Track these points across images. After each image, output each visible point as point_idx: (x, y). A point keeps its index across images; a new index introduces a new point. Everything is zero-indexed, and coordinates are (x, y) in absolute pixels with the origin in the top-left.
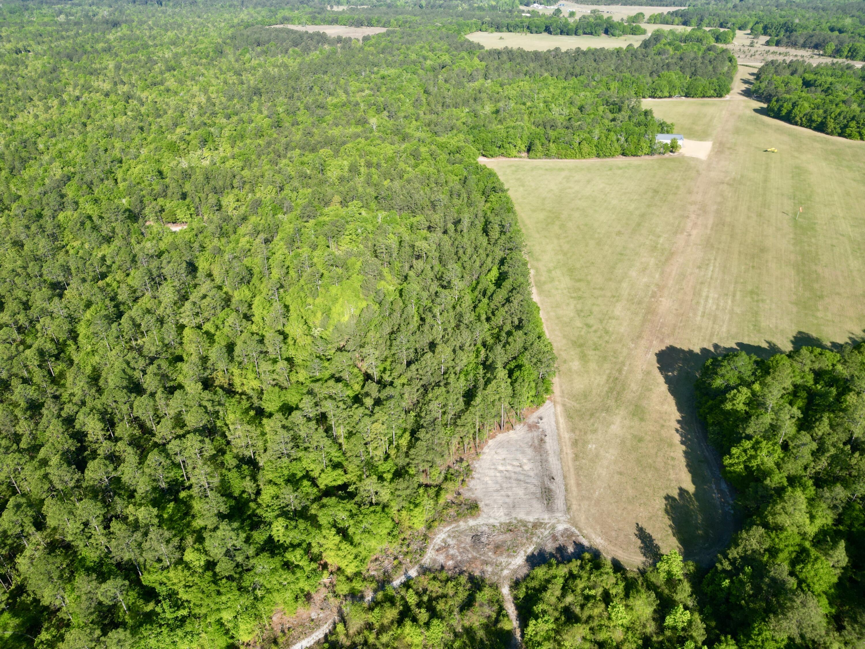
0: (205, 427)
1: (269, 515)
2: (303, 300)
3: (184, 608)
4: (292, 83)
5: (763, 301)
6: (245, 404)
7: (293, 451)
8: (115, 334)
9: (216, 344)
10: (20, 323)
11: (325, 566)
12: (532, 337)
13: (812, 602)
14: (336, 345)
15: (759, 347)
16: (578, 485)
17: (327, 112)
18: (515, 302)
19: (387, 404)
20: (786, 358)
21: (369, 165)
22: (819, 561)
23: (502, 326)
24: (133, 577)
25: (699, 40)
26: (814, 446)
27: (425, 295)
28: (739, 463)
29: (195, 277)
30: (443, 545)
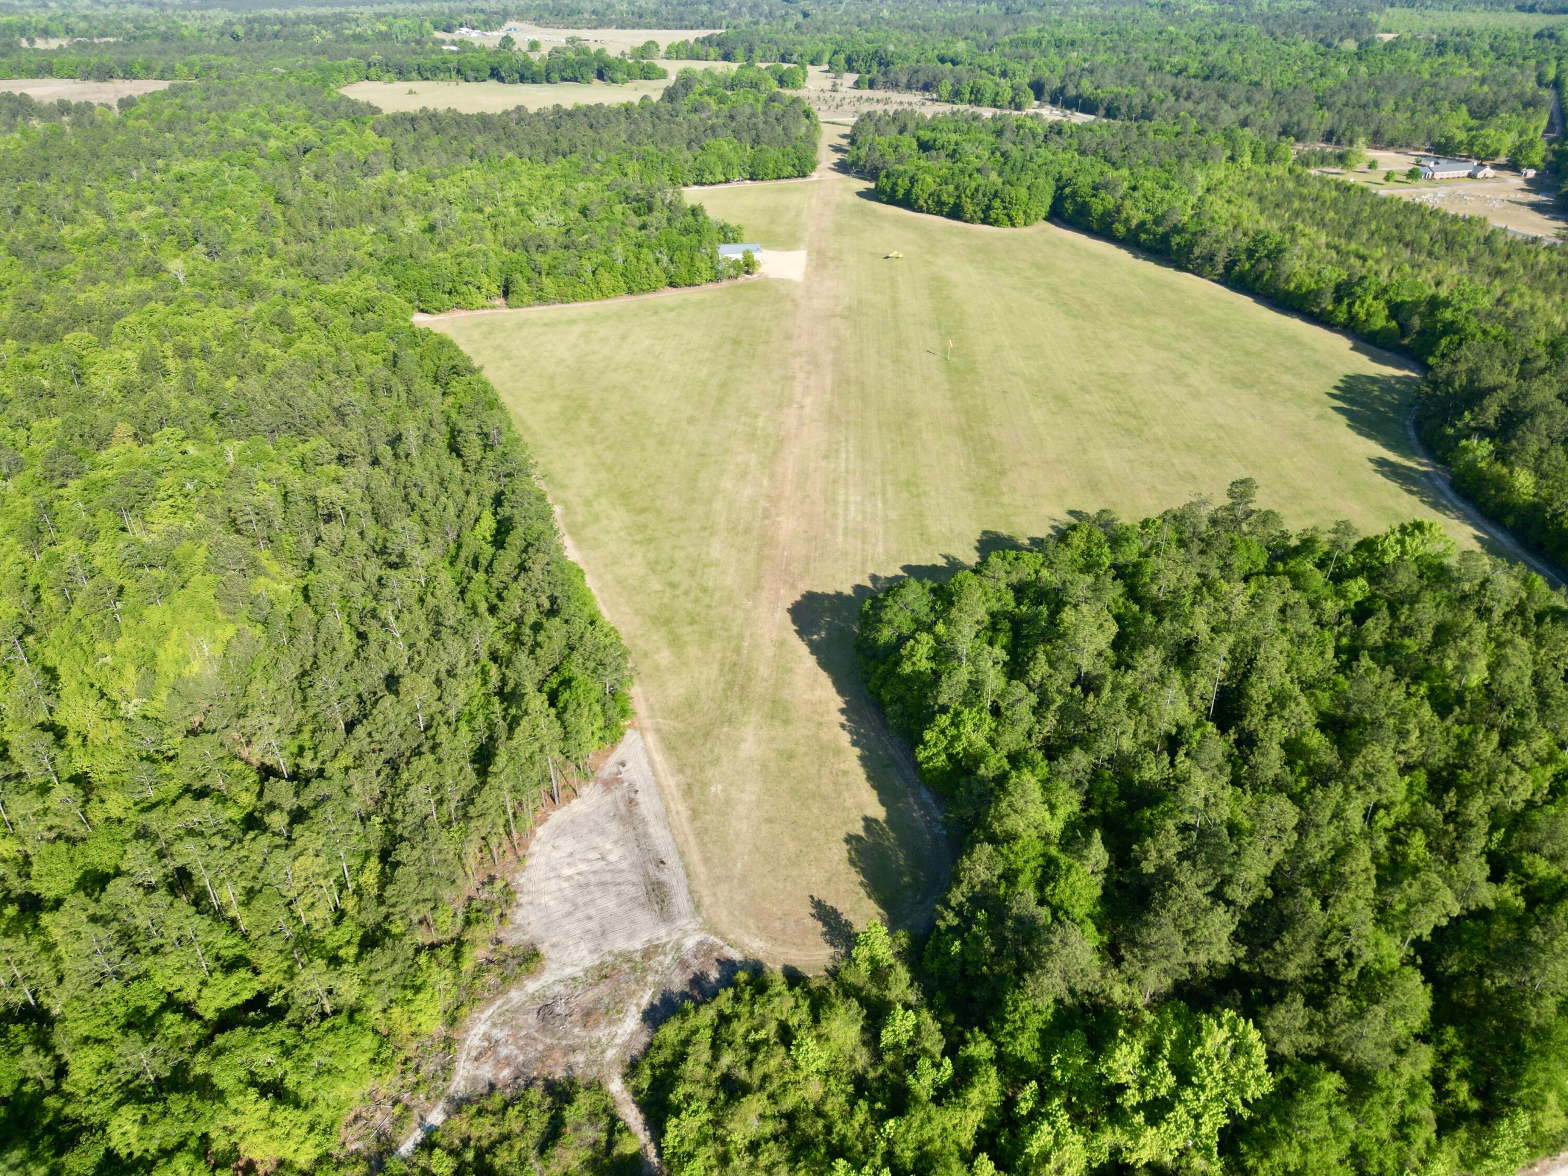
1: (96, 1110)
2: (87, 648)
5: (925, 493)
7: (126, 963)
11: (249, 1169)
12: (579, 624)
13: (1074, 935)
14: (182, 725)
15: (934, 567)
16: (706, 860)
17: (64, 257)
18: (537, 568)
19: (319, 814)
20: (971, 574)
21: (184, 353)
22: (1073, 871)
23: (522, 617)
25: (754, 85)
26: (1033, 699)
27: (357, 587)
28: (938, 754)
30: (486, 1044)
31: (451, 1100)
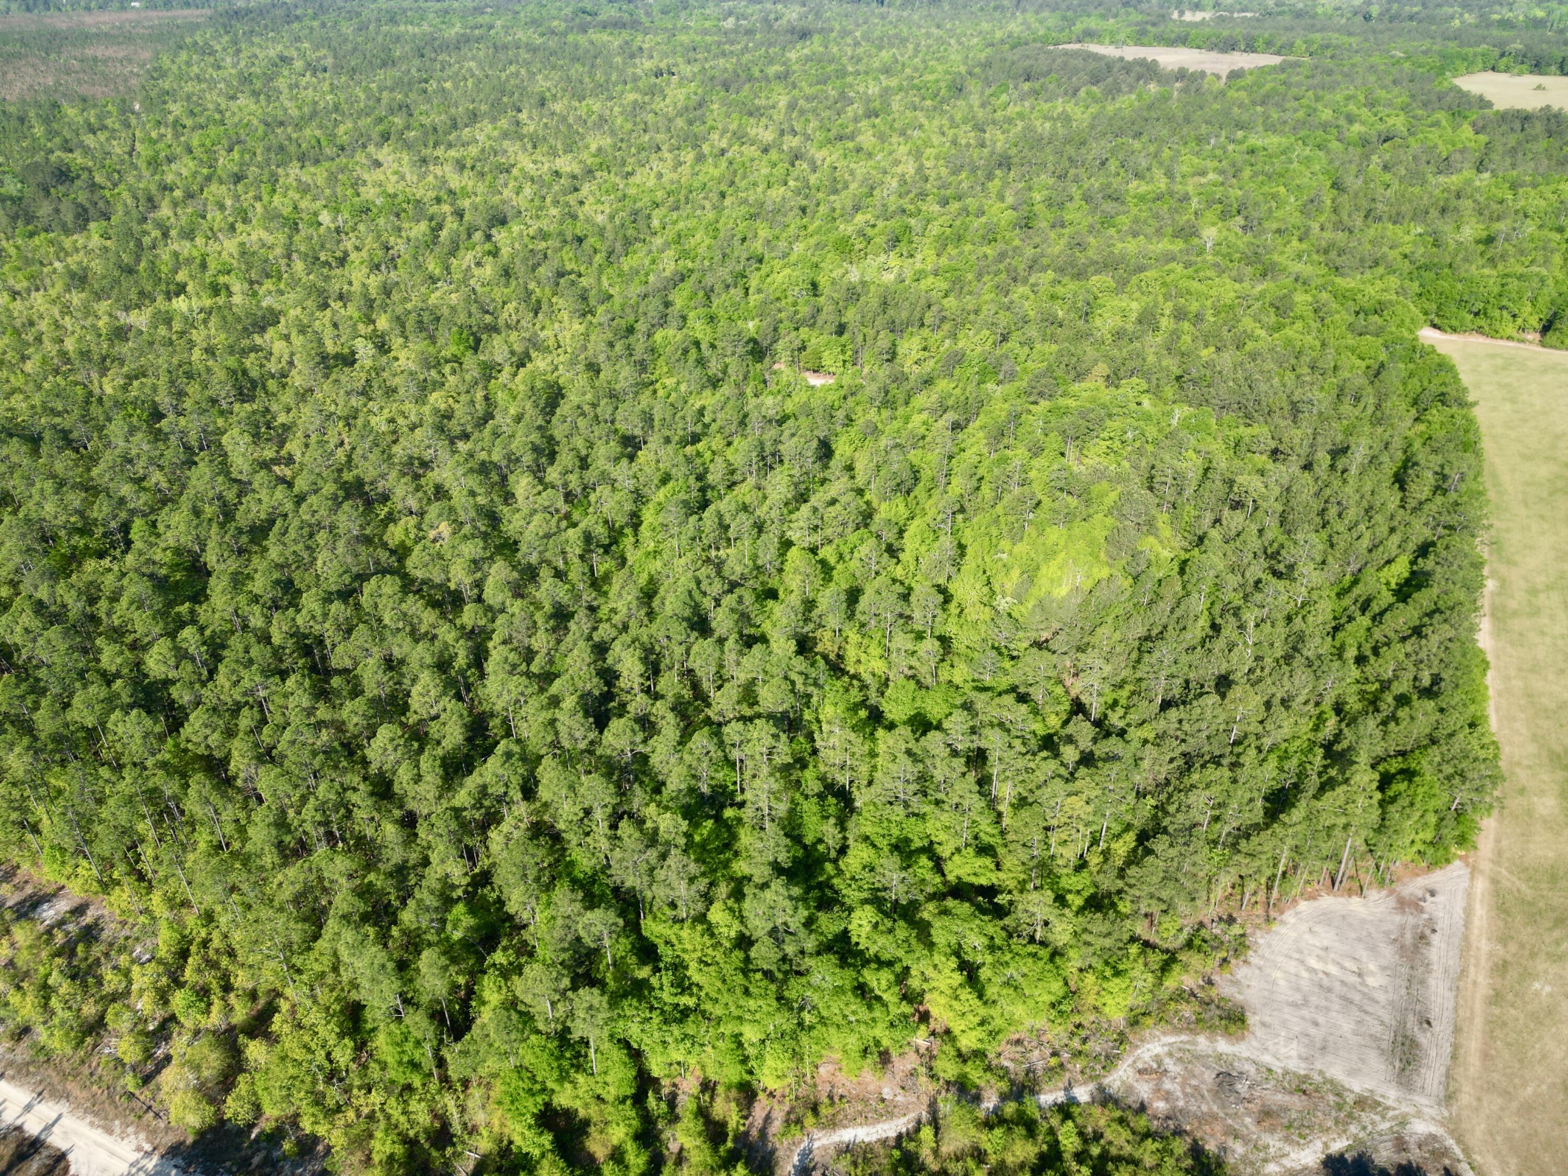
0: (785, 715)
1: (852, 895)
2: (994, 541)
3: (691, 995)
4: (1070, 150)
6: (855, 695)
7: (915, 799)
8: (691, 533)
9: (832, 584)
10: (571, 486)
11: (925, 1017)
14: (1033, 635)
17: (1122, 208)
19: (1105, 768)
21: (1180, 315)
23: (1390, 681)
24: (632, 916)
27: (1233, 580)
29: (826, 467)
30: (1155, 1066)
31: (1101, 1089)
